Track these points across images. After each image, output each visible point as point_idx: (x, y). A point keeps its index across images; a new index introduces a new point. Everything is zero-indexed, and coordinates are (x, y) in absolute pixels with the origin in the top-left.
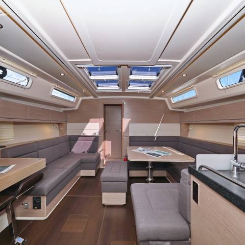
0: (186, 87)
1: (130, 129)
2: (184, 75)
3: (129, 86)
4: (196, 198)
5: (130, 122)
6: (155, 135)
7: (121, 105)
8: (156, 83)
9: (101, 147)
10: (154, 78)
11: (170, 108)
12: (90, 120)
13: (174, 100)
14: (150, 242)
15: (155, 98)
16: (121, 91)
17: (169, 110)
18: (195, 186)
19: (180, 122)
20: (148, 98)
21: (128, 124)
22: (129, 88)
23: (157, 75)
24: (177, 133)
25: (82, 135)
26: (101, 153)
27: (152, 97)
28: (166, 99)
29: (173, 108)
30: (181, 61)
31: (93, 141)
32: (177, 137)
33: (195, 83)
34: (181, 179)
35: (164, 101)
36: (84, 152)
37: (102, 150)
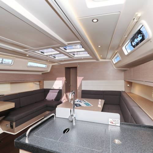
7: (76, 67)
9: (64, 97)
11: (115, 68)
12: (57, 78)
21: (81, 81)
25: (52, 88)
26: (63, 101)
28: (111, 61)
36: (53, 100)
37: (65, 99)
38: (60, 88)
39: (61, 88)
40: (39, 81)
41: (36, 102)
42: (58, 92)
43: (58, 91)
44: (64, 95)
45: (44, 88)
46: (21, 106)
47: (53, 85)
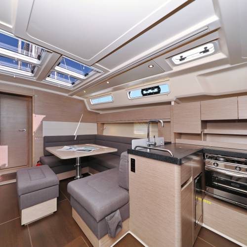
0: (106, 93)
1: (43, 128)
2: (108, 82)
3: (49, 76)
4: (133, 170)
5: (44, 119)
6: (75, 135)
7: (31, 97)
8: (82, 82)
10: (82, 77)
11: (89, 109)
13: (93, 102)
14: (106, 218)
15: (75, 97)
16: (34, 79)
17: (87, 110)
18: (133, 161)
19: (97, 122)
20: (66, 95)
21: (42, 122)
22: (48, 79)
23: (85, 75)
24: (95, 132)
27: (72, 95)
28: (85, 100)
29: (91, 109)
30: (111, 71)
32: (95, 136)
33: (112, 91)
34: (121, 160)
35: (82, 102)
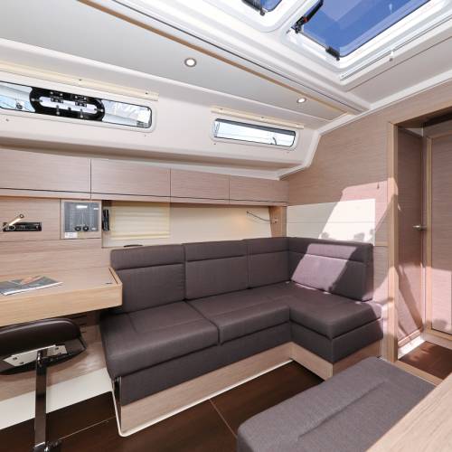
9: (384, 285)
12: (346, 190)
25: (320, 238)
26: (384, 308)
31: (350, 259)
36: (323, 290)
37: (390, 299)
38: (362, 235)
39: (368, 239)
40: (269, 207)
41: (249, 288)
42: (349, 255)
43: (353, 249)
44: (385, 275)
45: (288, 236)
46: (189, 294)
47: (325, 222)
